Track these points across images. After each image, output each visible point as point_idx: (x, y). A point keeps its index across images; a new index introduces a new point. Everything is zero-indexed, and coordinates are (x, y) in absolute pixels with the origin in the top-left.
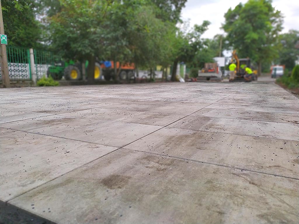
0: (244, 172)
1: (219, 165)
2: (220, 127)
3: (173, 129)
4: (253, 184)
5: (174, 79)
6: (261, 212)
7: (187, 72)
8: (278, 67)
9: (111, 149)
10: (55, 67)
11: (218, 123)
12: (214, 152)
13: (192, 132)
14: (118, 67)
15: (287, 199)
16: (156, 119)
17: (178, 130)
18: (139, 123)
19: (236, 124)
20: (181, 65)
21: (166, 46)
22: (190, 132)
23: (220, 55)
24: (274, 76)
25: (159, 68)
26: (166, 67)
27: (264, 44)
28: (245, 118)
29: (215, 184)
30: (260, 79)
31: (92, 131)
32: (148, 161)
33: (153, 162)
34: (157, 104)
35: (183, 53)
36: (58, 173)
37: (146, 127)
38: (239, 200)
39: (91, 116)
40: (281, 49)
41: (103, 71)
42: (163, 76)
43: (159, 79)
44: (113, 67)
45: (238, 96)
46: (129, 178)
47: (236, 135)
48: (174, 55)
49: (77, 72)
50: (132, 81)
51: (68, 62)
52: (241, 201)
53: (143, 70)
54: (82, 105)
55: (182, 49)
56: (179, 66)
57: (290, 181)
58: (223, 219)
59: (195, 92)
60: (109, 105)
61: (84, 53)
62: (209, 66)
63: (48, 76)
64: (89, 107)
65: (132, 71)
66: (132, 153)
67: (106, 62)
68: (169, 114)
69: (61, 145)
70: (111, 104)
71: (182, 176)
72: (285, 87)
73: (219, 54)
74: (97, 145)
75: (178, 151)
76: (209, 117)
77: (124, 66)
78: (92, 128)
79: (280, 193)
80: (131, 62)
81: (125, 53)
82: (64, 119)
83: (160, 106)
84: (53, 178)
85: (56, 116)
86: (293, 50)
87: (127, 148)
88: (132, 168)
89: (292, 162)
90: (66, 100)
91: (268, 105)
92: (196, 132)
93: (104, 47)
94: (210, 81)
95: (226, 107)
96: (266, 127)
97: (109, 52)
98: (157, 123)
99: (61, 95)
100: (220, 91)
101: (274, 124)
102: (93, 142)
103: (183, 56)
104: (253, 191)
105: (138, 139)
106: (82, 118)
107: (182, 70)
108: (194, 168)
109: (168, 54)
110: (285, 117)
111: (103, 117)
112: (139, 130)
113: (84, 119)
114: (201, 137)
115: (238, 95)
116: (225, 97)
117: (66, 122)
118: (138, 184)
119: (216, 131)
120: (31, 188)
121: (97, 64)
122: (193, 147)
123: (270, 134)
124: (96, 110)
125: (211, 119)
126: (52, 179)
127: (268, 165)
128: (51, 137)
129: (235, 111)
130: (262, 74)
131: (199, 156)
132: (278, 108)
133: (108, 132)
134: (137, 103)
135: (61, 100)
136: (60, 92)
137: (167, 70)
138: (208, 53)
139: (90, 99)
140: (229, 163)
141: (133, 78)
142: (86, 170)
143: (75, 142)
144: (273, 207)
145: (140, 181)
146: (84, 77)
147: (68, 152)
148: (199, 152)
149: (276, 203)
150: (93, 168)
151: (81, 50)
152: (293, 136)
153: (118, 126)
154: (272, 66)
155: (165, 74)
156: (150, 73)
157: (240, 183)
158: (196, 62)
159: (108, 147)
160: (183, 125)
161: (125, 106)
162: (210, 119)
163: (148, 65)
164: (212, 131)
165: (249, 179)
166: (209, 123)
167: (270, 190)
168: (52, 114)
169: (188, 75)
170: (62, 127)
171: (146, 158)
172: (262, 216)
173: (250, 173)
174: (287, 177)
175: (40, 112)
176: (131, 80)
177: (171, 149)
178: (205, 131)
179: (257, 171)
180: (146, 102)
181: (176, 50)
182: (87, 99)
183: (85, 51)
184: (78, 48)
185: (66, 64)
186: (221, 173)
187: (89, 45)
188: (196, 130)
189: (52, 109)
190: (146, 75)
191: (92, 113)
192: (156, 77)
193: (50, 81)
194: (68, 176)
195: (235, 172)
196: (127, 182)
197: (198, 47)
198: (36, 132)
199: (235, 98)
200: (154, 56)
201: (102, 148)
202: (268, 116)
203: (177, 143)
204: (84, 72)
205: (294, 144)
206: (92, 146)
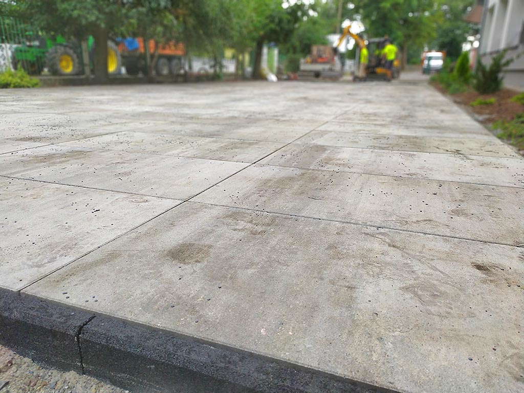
0: (382, 230)
1: (343, 222)
2: (342, 162)
3: (268, 168)
4: (394, 246)
5: (257, 76)
6: (406, 283)
7: (280, 61)
8: (434, 54)
9: (170, 203)
10: (27, 49)
11: (339, 156)
12: (336, 202)
13: (299, 172)
14: (152, 51)
15: (440, 265)
16: (236, 150)
17: (277, 169)
18: (208, 158)
19: (367, 157)
20: (269, 48)
21: (241, 11)
22: (295, 172)
23: (338, 30)
24: (427, 70)
25: (229, 53)
26: (242, 52)
27: (413, 12)
28: (380, 147)
29: (339, 249)
30: (404, 76)
31: (130, 173)
32: (235, 221)
33: (242, 222)
34: (233, 122)
35: (272, 26)
36: (92, 244)
37: (222, 165)
38: (375, 269)
39: (120, 147)
40: (441, 21)
41: (123, 57)
42: (237, 69)
43: (231, 75)
44: (142, 50)
45: (369, 109)
46: (210, 247)
47: (368, 176)
48: (256, 29)
49: (73, 60)
50: (180, 79)
51: (54, 39)
52: (377, 270)
53: (200, 56)
54: (97, 126)
55: (271, 18)
56: (265, 50)
57: (446, 241)
58: (354, 295)
59: (297, 100)
60: (147, 125)
61: (84, 22)
62: (319, 51)
63: (15, 68)
64: (111, 128)
65: (179, 58)
66: (206, 208)
67: (129, 39)
68: (257, 142)
69: (81, 199)
70: (150, 124)
71: (290, 240)
72: (444, 91)
73: (335, 28)
74: (145, 198)
75: (279, 203)
76: (324, 146)
77: (164, 48)
78: (126, 168)
79: (431, 257)
80: (177, 41)
81: (165, 22)
82: (70, 152)
83: (239, 126)
84: (85, 252)
85: (54, 147)
86: (460, 23)
87: (197, 201)
88: (211, 232)
89: (449, 214)
90: (63, 116)
91: (415, 124)
92: (304, 171)
93: (124, 11)
94: (320, 78)
95: (349, 128)
96: (412, 161)
97: (134, 21)
98: (239, 157)
99: (51, 107)
100: (338, 99)
101: (424, 156)
102: (136, 193)
103: (273, 31)
104: (394, 256)
105: (212, 185)
106: (103, 150)
107: (271, 57)
108: (307, 229)
109: (246, 27)
110: (443, 143)
111: (143, 147)
112: (211, 170)
113: (108, 153)
114: (313, 179)
115: (369, 106)
116: (347, 109)
117: (76, 159)
118: (226, 255)
119: (336, 169)
120: (53, 269)
121: (110, 44)
122: (303, 196)
123: (419, 171)
124: (126, 136)
125: (328, 148)
126: (83, 254)
127: (414, 219)
128: (58, 186)
129: (365, 135)
130: (407, 66)
131: (314, 209)
132: (431, 128)
133: (158, 175)
134: (197, 121)
135: (52, 116)
136: (46, 100)
137: (244, 58)
138: (317, 27)
139: (109, 113)
140: (358, 219)
141: (182, 72)
142: (137, 238)
143: (104, 193)
144: (422, 276)
145: (228, 251)
146: (87, 70)
147: (97, 211)
148: (314, 205)
149: (425, 271)
150: (147, 234)
151: (79, 16)
152: (452, 174)
153: (173, 163)
154: (425, 52)
155: (240, 65)
156: (212, 63)
157: (376, 245)
158: (297, 44)
159: (164, 200)
160: (283, 160)
161: (178, 127)
162: (326, 150)
163: (209, 48)
164: (329, 170)
165: (387, 240)
166: (324, 155)
167: (418, 254)
168: (45, 144)
169: (283, 67)
170: (72, 167)
171: (230, 216)
172: (406, 289)
173: (390, 231)
174: (442, 234)
175: (21, 139)
176: (179, 75)
177: (269, 200)
178: (319, 170)
179: (400, 228)
180: (215, 120)
181: (259, 19)
182: (103, 114)
183: (86, 19)
184: (72, 10)
185: (49, 43)
186: (347, 234)
187: (94, 6)
188: (304, 169)
189: (43, 134)
190: (207, 67)
191: (121, 141)
192: (225, 70)
193: (21, 78)
194: (110, 248)
195: (368, 231)
196: (207, 254)
197: (299, 13)
198: (28, 178)
199: (364, 111)
200: (220, 31)
201: (155, 201)
202: (416, 142)
203: (277, 190)
204: (86, 59)
205: (453, 187)
206: (136, 199)
